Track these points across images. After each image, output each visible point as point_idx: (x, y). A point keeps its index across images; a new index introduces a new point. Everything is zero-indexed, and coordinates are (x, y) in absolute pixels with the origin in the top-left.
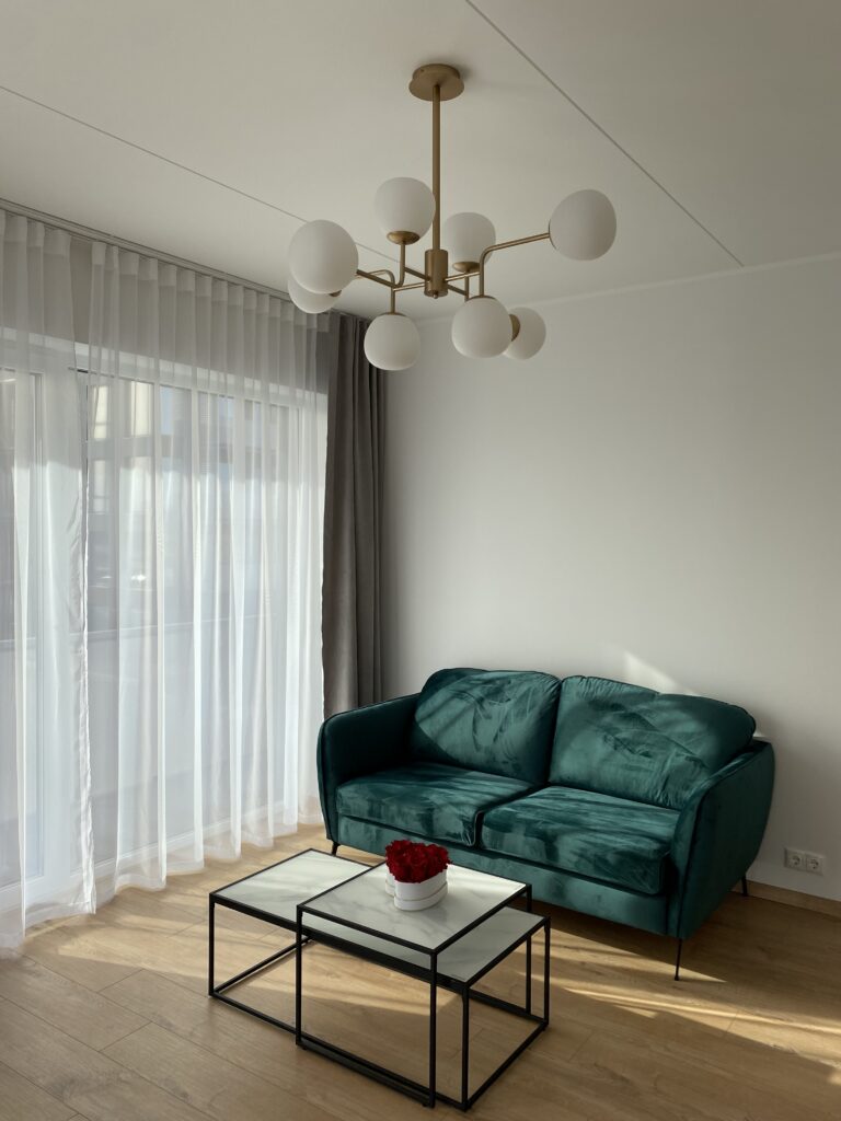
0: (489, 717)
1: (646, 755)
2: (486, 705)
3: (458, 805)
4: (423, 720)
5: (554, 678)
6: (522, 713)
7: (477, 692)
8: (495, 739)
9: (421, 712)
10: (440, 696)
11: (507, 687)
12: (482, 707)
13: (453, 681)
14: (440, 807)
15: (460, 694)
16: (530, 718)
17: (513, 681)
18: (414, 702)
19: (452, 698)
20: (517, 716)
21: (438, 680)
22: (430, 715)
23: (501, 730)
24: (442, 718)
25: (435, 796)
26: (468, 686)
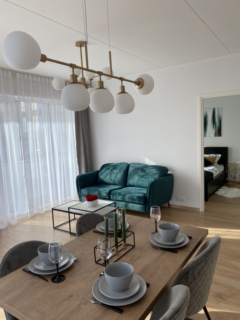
0: (113, 173)
1: (145, 178)
2: (113, 171)
3: (105, 190)
4: (100, 175)
5: (127, 164)
6: (120, 172)
7: (111, 168)
8: (115, 178)
9: (100, 174)
10: (103, 170)
11: (117, 167)
12: (112, 171)
13: (106, 166)
14: (102, 191)
15: (108, 169)
16: (122, 172)
17: (119, 165)
18: (98, 172)
19: (106, 170)
20: (119, 172)
21: (103, 166)
22: (102, 174)
23: (116, 176)
24: (104, 175)
25: (101, 190)
26: (109, 167)
